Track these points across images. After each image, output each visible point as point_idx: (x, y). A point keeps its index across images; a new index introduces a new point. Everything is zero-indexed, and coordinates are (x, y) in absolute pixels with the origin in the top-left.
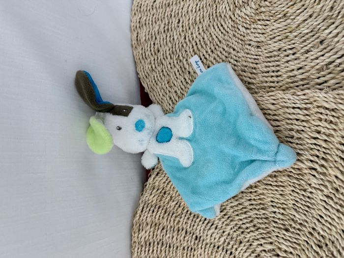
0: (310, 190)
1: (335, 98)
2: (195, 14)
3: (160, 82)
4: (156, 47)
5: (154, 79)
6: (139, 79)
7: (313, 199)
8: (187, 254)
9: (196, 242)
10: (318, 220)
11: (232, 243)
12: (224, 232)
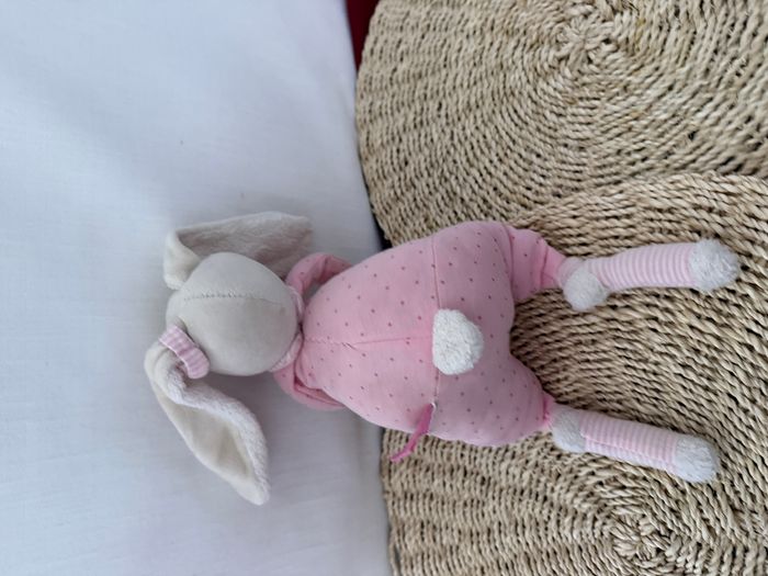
0: (654, 358)
1: (667, 190)
2: (468, 92)
3: (412, 220)
4: (402, 156)
5: (401, 215)
6: (374, 215)
7: (662, 375)
8: (472, 513)
9: (484, 488)
10: (677, 411)
11: (543, 479)
12: (527, 462)
